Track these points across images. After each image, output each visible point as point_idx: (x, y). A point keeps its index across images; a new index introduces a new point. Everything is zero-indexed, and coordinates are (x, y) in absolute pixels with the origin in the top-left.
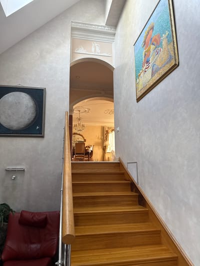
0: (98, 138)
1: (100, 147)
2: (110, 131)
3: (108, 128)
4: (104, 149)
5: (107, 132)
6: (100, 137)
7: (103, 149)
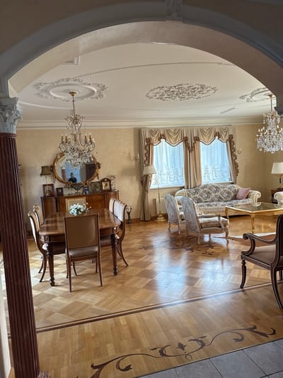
0: (129, 157)
1: (134, 178)
2: (154, 139)
3: (151, 132)
4: (144, 181)
5: (149, 143)
6: (133, 155)
7: (142, 182)
